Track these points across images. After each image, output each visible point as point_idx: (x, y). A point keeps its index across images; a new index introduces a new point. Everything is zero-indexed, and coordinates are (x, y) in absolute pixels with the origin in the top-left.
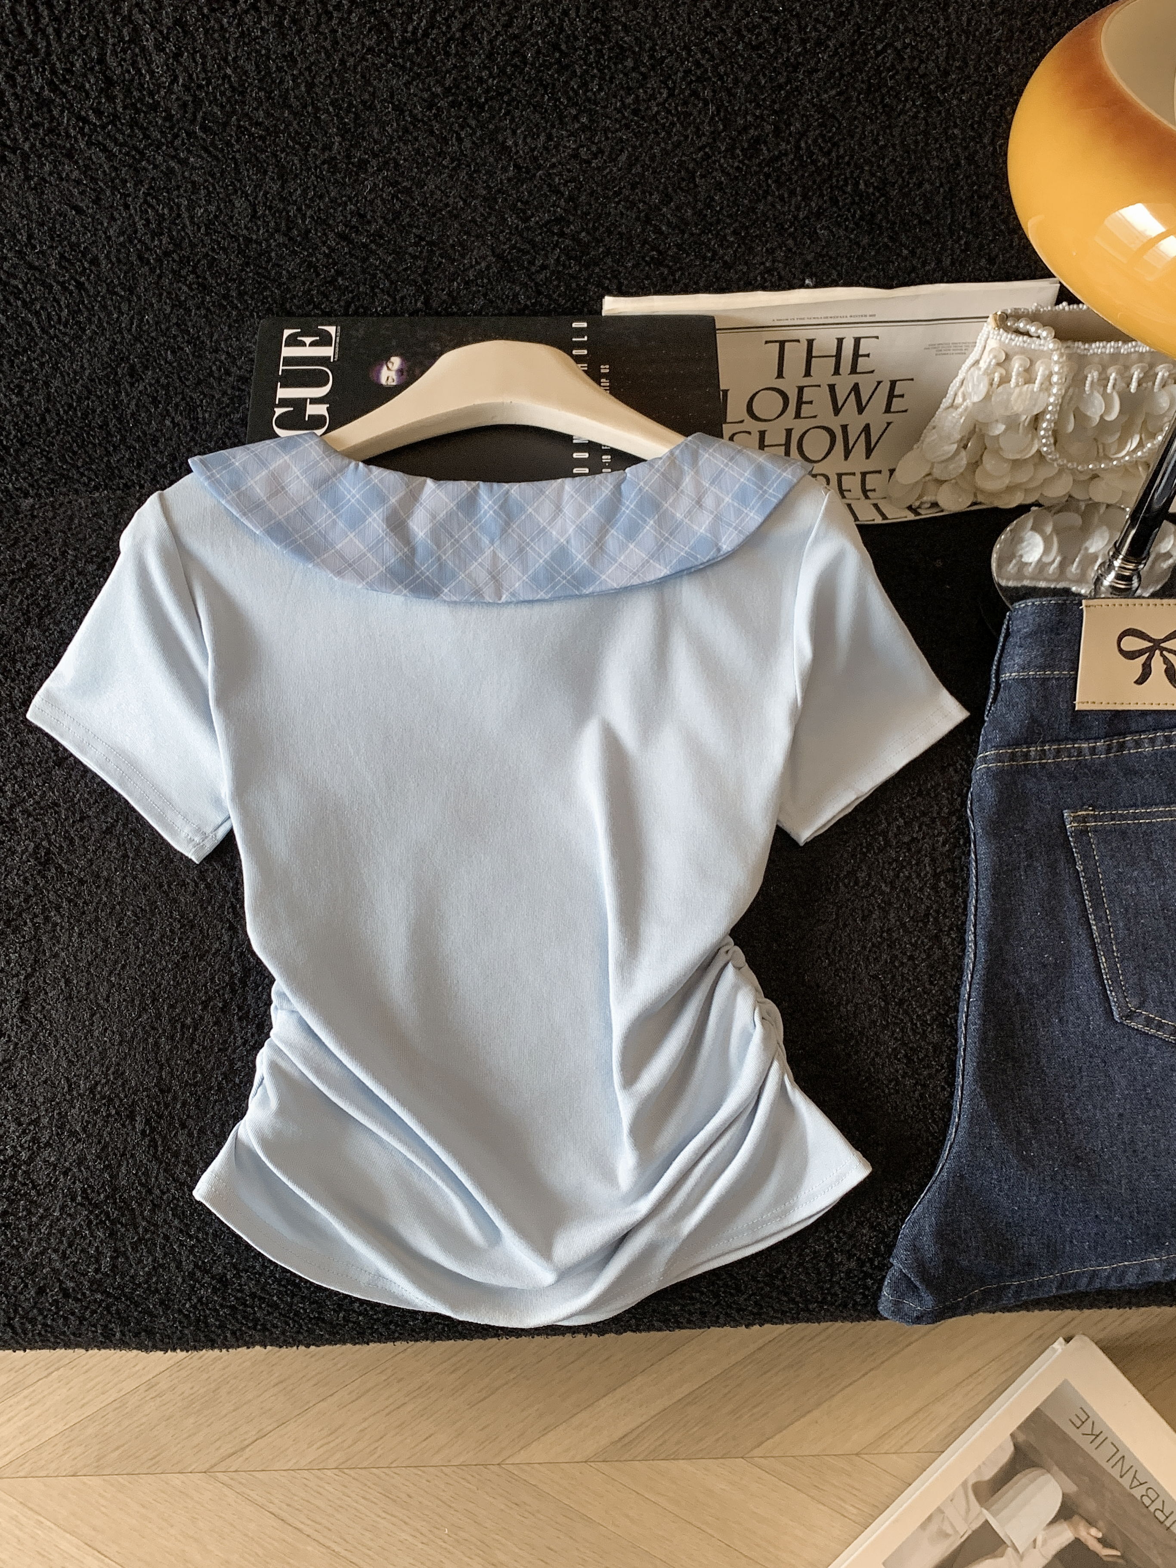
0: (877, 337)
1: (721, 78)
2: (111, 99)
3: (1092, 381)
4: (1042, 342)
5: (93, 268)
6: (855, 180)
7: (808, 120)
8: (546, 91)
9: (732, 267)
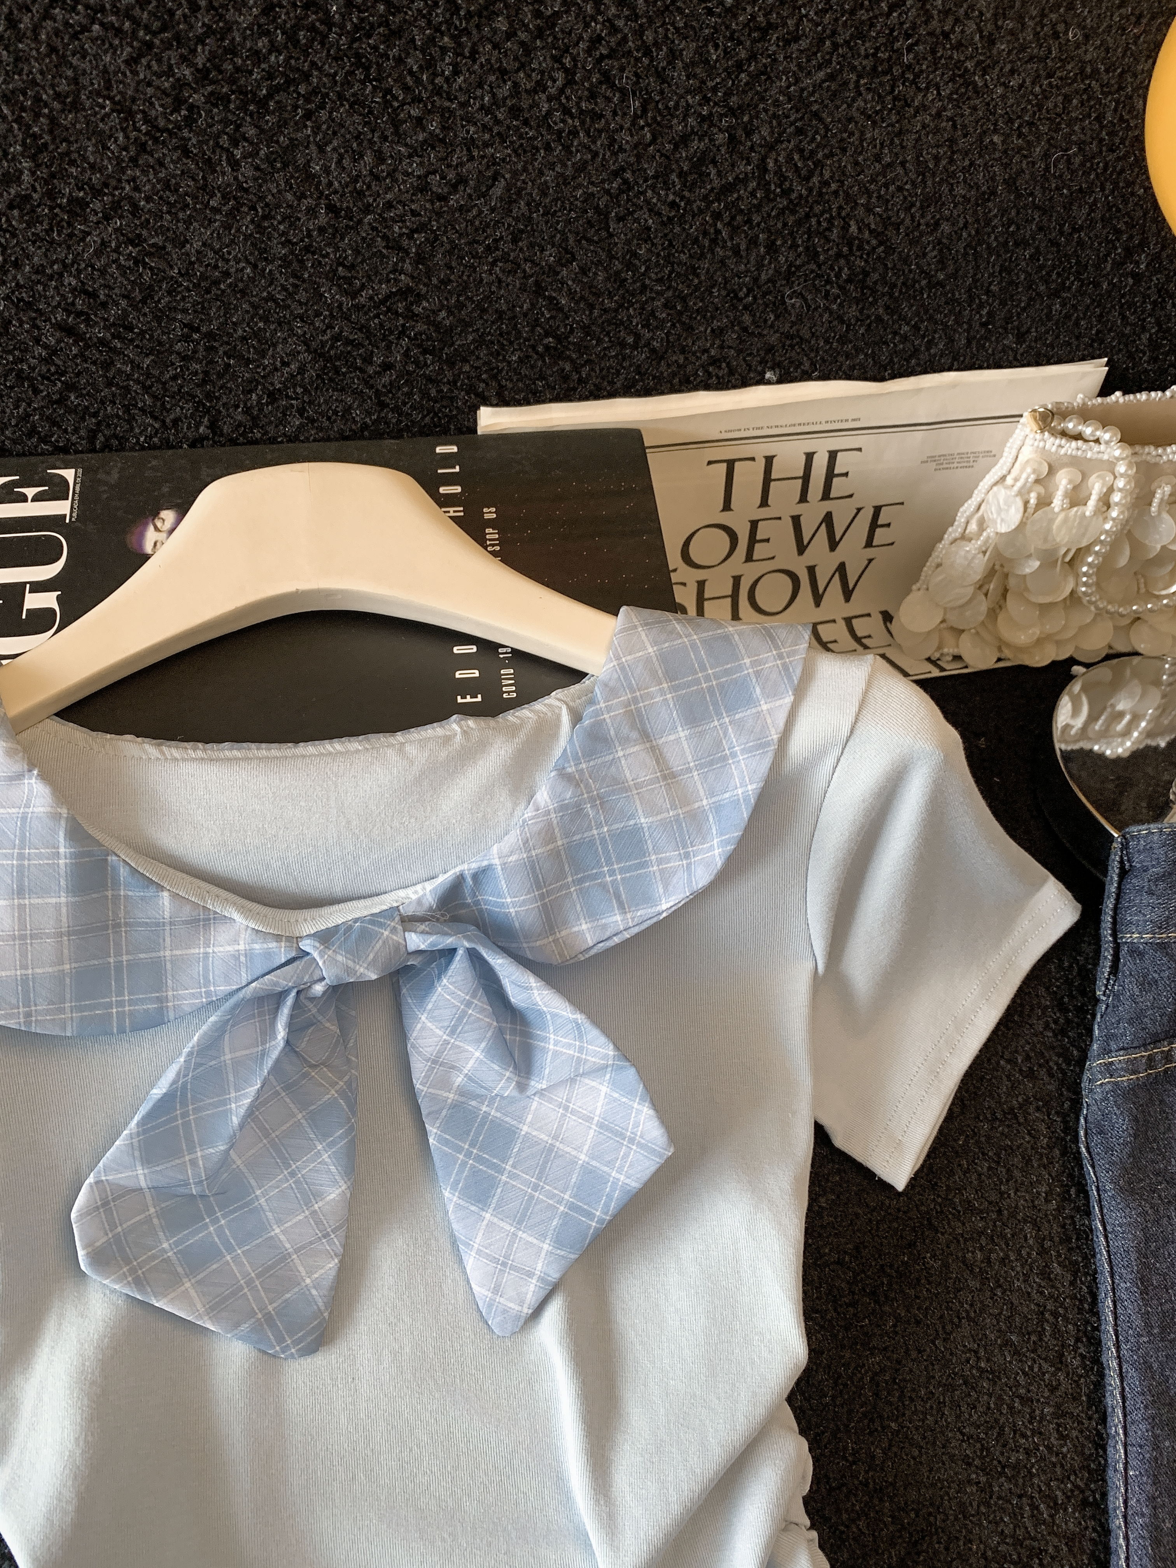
0: (860, 450)
1: (647, 53)
3: (1162, 499)
4: (1102, 447)
6: (844, 219)
7: (780, 124)
8: (367, 76)
9: (662, 358)
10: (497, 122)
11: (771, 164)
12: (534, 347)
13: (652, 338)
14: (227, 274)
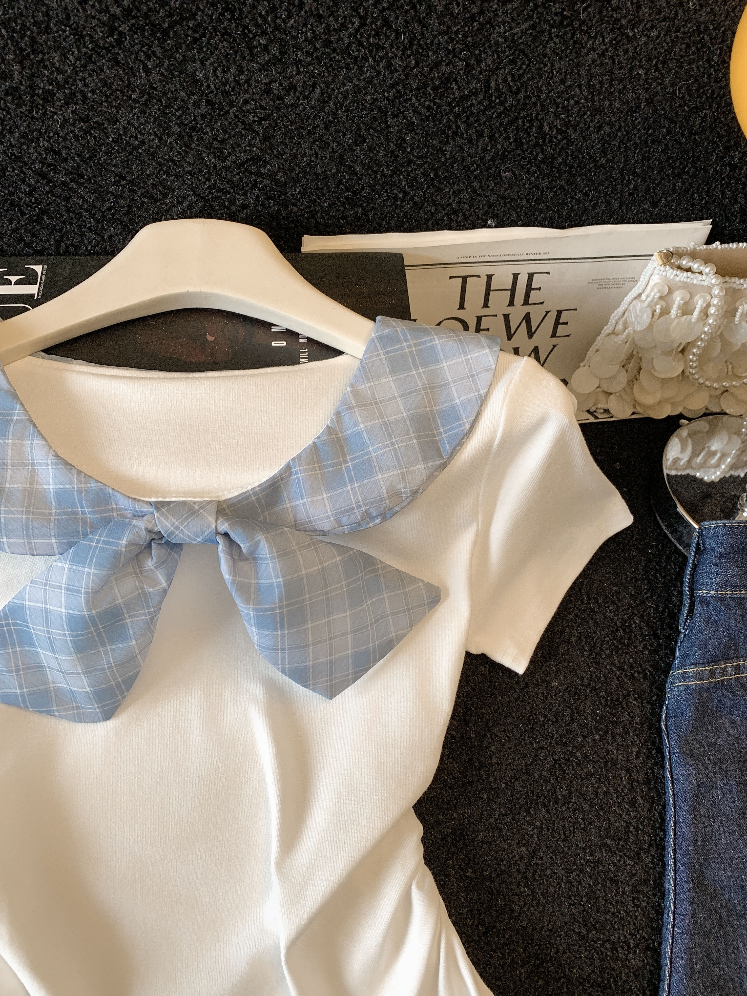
0: (548, 273)
3: (742, 313)
6: (540, 122)
7: (499, 57)
8: (233, 16)
9: (421, 208)
10: (316, 49)
11: (493, 84)
12: (338, 198)
13: (414, 195)
14: (143, 143)
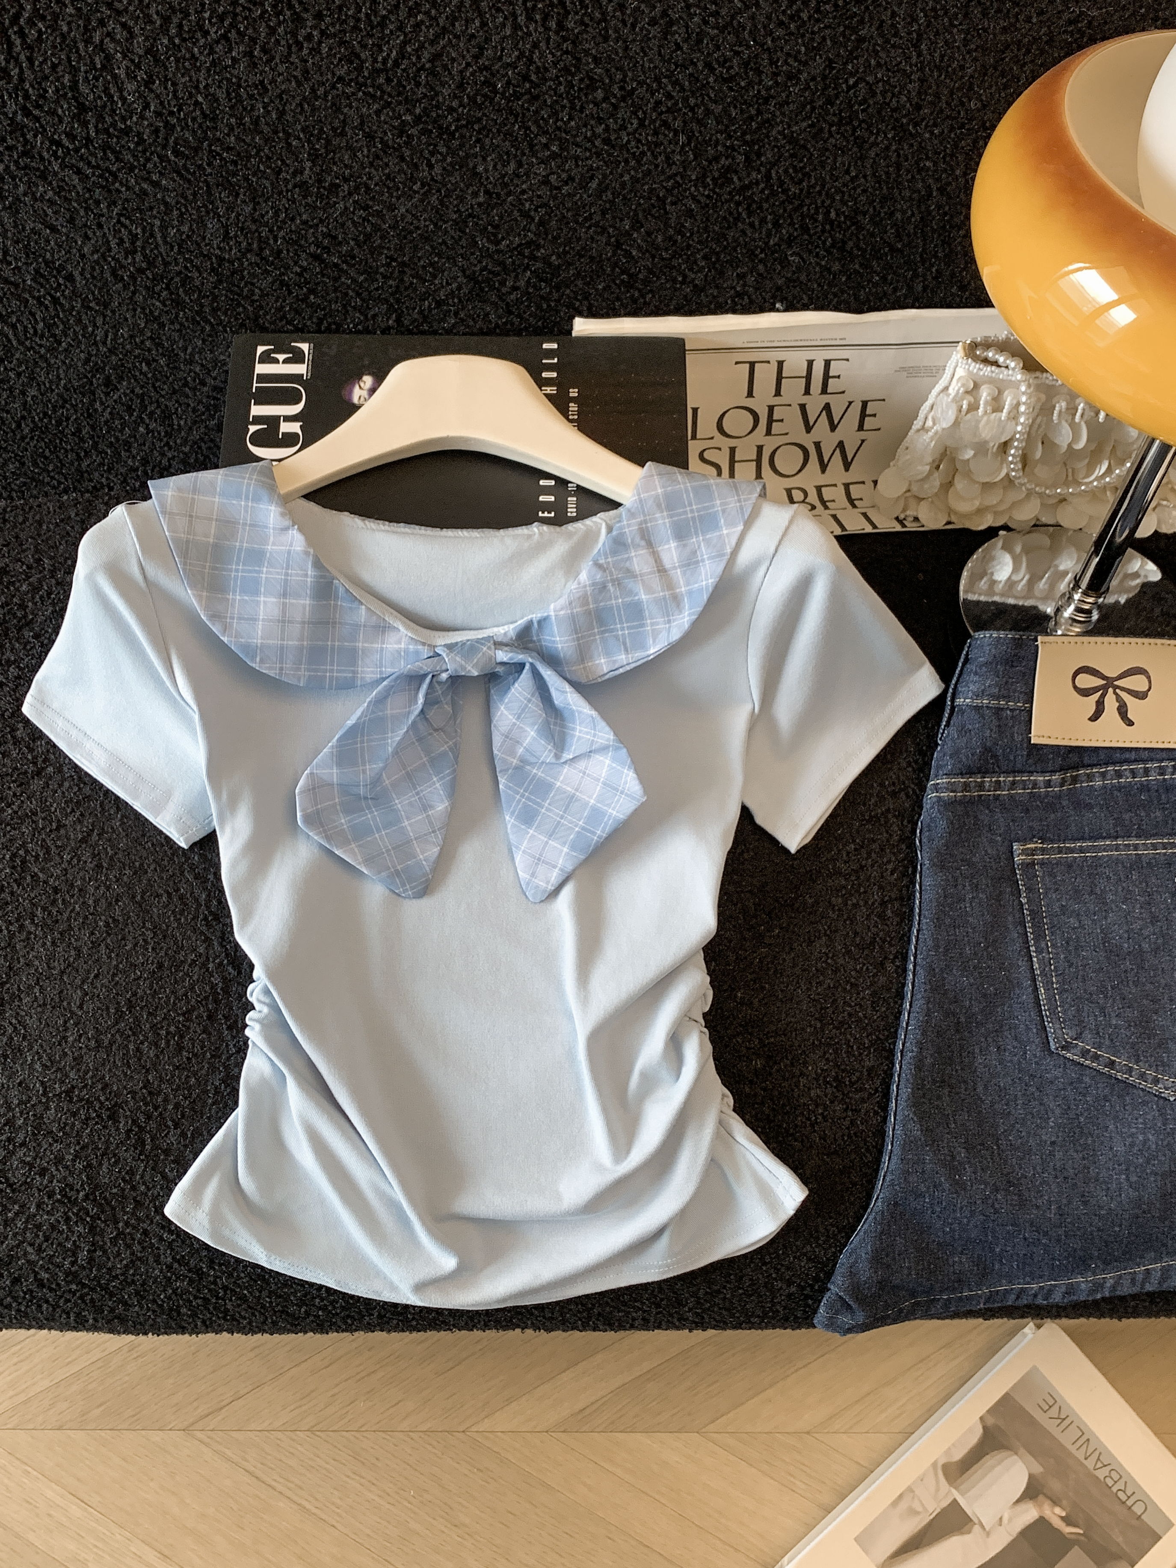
0: (848, 360)
1: (692, 109)
2: (85, 124)
3: (1060, 412)
4: (1010, 372)
5: (68, 284)
6: (826, 208)
7: (779, 151)
8: (516, 120)
10: (595, 146)
11: (774, 174)
13: (695, 278)
